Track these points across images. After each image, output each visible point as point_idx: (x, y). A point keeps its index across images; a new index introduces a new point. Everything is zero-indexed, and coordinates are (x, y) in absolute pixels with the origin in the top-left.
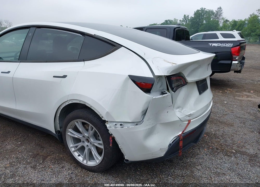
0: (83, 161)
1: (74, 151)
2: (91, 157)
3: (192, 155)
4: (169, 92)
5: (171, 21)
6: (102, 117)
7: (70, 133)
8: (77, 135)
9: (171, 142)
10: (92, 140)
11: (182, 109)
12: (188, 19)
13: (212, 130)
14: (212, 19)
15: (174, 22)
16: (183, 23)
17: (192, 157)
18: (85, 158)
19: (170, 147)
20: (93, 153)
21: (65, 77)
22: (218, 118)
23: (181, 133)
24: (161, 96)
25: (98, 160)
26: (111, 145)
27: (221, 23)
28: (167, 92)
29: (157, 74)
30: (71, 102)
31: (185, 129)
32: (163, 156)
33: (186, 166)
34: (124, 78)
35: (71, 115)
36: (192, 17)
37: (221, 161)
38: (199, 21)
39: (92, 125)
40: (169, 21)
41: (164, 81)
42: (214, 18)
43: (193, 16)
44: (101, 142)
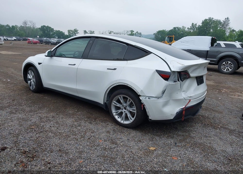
0: (121, 121)
1: (115, 115)
2: (127, 118)
3: (191, 126)
4: (179, 81)
5: (179, 28)
6: (138, 93)
7: (114, 103)
8: (118, 105)
9: (178, 111)
10: (128, 108)
11: (186, 93)
12: (196, 27)
13: (206, 114)
14: (219, 28)
15: (182, 30)
16: (191, 31)
17: (190, 127)
18: (122, 119)
19: (177, 114)
20: (128, 115)
21: (115, 69)
22: (212, 108)
23: (184, 107)
24: (174, 83)
25: (131, 120)
26: (142, 109)
27: (227, 32)
28: (177, 81)
29: (172, 70)
30: (118, 84)
31: (187, 105)
32: (172, 119)
33: (186, 131)
34: (153, 72)
35: (116, 92)
36: (199, 25)
37: (210, 131)
38: (206, 29)
39: (130, 98)
40: (178, 28)
41: (176, 75)
42: (221, 27)
43: (201, 25)
44: (135, 109)
